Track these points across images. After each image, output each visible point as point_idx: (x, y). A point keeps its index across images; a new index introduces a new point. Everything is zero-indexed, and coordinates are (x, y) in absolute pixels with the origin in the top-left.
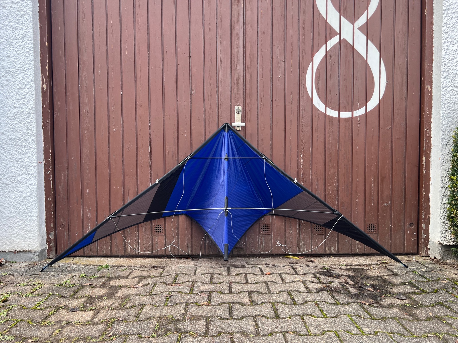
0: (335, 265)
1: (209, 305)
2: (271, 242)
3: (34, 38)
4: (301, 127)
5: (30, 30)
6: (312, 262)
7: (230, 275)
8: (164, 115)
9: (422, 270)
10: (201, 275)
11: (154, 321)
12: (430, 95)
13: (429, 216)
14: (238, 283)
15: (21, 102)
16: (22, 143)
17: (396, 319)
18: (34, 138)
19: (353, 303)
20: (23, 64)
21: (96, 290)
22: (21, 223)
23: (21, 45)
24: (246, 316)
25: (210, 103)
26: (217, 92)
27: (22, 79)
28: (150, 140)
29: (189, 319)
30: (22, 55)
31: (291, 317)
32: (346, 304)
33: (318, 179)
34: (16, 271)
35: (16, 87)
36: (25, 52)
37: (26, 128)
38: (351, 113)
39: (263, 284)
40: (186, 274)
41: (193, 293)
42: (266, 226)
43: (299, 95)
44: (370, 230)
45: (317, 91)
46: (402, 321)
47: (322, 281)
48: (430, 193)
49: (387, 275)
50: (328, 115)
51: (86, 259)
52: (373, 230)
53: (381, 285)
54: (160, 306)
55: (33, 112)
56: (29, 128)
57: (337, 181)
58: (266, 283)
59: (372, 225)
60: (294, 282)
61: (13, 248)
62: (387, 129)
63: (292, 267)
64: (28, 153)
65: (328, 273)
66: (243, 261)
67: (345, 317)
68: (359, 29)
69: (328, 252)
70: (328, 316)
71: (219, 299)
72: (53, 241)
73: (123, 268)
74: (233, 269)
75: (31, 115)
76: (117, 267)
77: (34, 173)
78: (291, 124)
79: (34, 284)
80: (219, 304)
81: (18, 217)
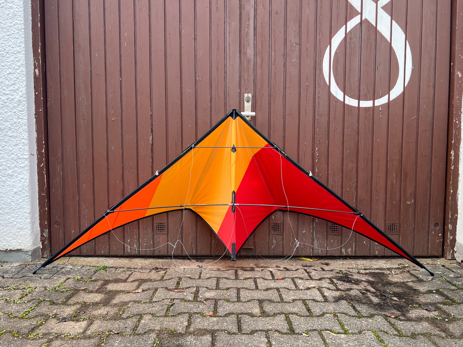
0: (352, 269)
1: (215, 316)
2: (282, 243)
3: (24, 18)
4: (317, 117)
5: (21, 9)
6: (327, 264)
7: (238, 279)
8: (167, 103)
9: (450, 276)
10: (207, 279)
11: (153, 335)
12: (460, 82)
13: (457, 215)
14: (246, 289)
15: (11, 88)
16: (12, 133)
17: (427, 335)
18: (25, 127)
19: (377, 316)
20: (13, 46)
21: (91, 295)
22: (12, 220)
23: (11, 25)
24: (257, 331)
25: (216, 91)
26: (225, 78)
27: (12, 63)
28: (152, 131)
29: (192, 333)
30: (11, 36)
31: (307, 332)
32: (369, 317)
33: (334, 174)
34: (7, 272)
35: (5, 72)
36: (15, 34)
37: (17, 117)
38: (372, 101)
39: (274, 291)
40: (190, 278)
41: (198, 301)
42: (277, 225)
43: (315, 82)
44: (390, 230)
45: (335, 77)
46: (434, 339)
47: (340, 287)
48: (458, 191)
49: (411, 280)
50: (347, 104)
51: (82, 259)
52: (394, 230)
53: (405, 293)
54: (161, 316)
55: (24, 99)
56: (20, 116)
57: (355, 177)
58: (278, 289)
59: (393, 225)
60: (308, 289)
61: (4, 247)
62: (412, 120)
63: (306, 270)
64: (19, 144)
65: (346, 278)
66: (252, 263)
67: (370, 333)
68: (383, 8)
69: (344, 254)
70: (350, 331)
71: (226, 308)
72: (47, 240)
73: (122, 270)
74: (241, 272)
75: (22, 103)
76: (116, 268)
77: (26, 166)
78: (306, 114)
79: (25, 288)
80: (226, 315)
81: (9, 214)
